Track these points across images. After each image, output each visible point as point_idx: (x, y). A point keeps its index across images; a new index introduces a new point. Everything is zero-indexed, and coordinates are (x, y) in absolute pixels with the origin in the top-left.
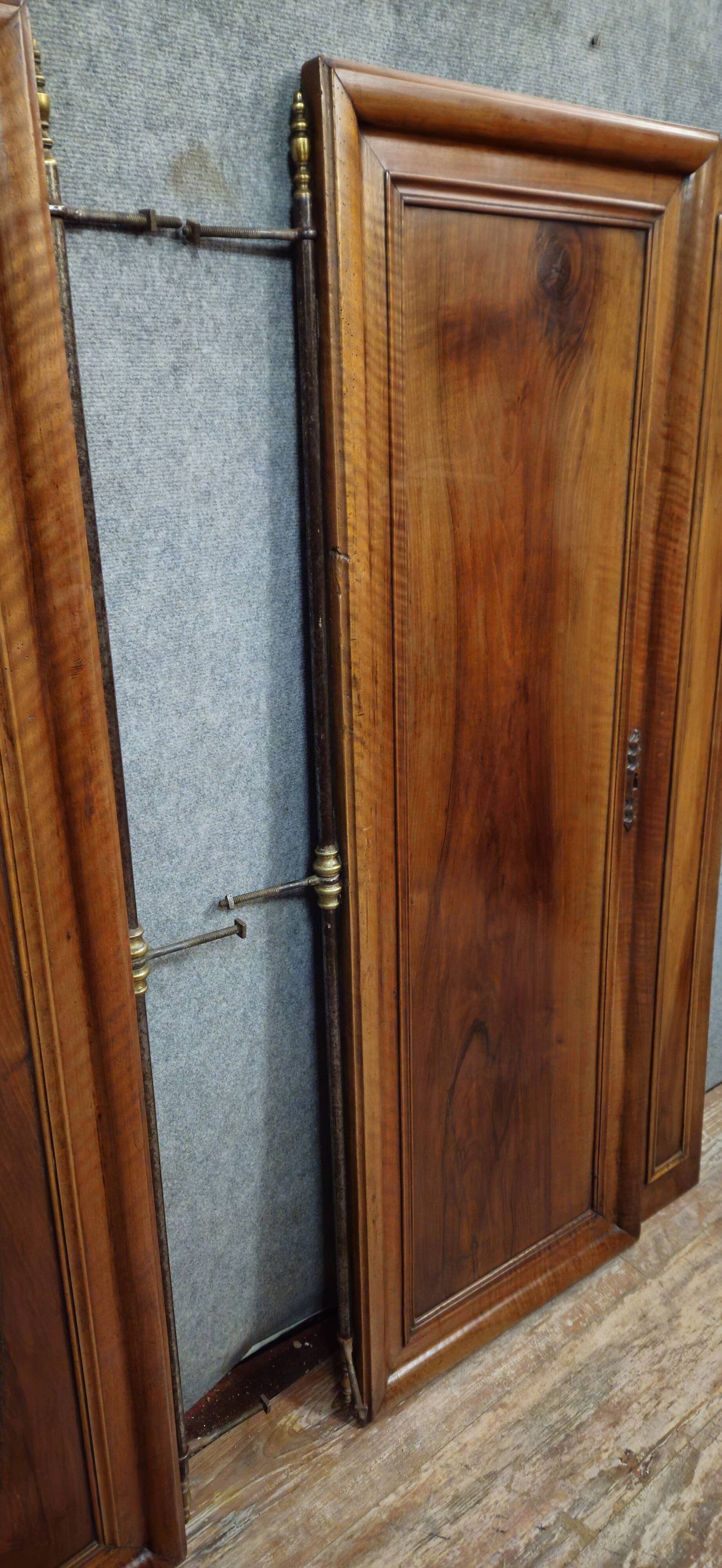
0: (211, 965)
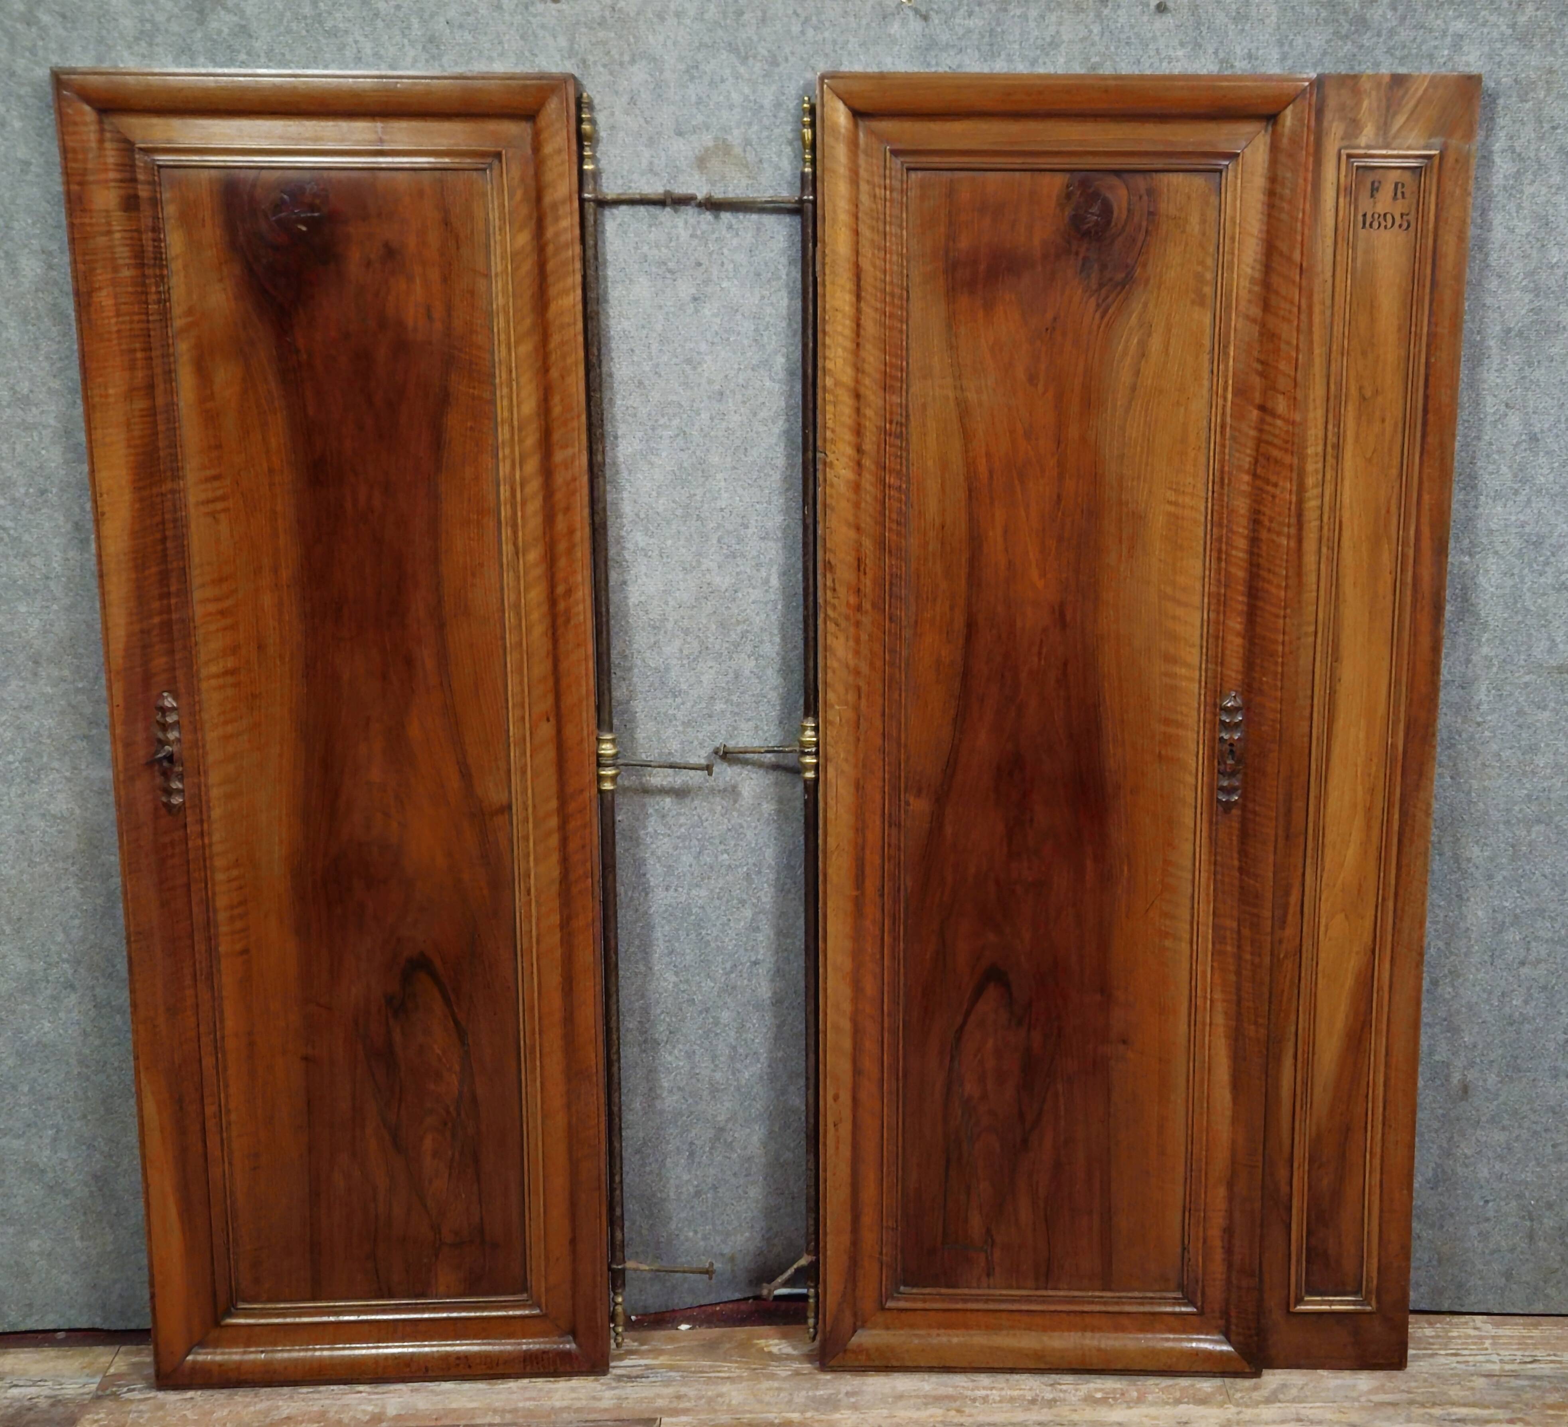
0: (712, 811)
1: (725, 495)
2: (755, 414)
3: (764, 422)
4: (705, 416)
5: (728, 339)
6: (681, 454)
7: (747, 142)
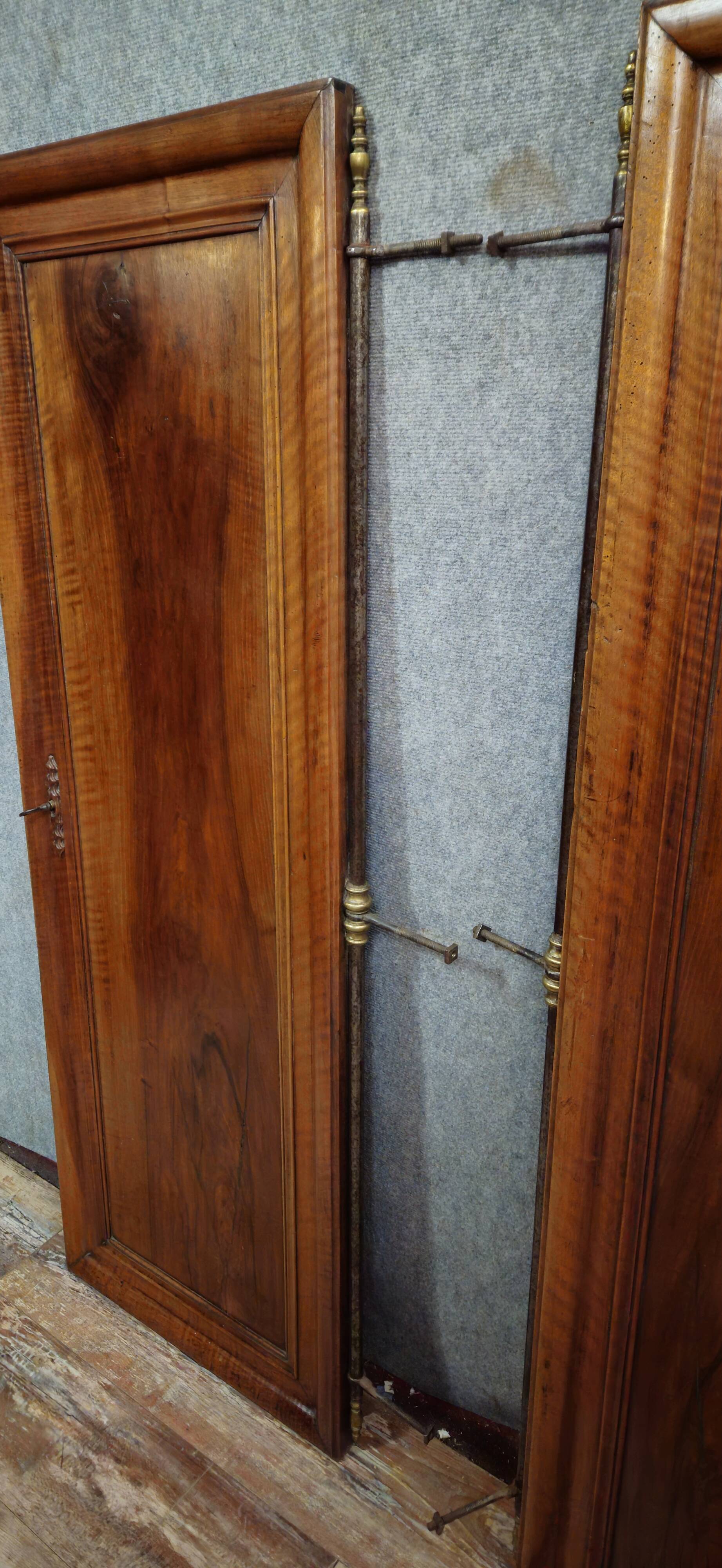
1: (503, 641)
2: (544, 542)
3: (553, 553)
4: (485, 540)
5: (517, 440)
6: (457, 586)
7: (557, 147)
